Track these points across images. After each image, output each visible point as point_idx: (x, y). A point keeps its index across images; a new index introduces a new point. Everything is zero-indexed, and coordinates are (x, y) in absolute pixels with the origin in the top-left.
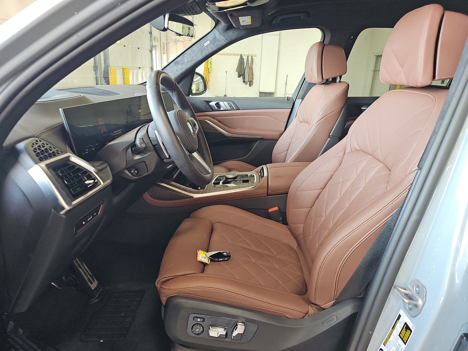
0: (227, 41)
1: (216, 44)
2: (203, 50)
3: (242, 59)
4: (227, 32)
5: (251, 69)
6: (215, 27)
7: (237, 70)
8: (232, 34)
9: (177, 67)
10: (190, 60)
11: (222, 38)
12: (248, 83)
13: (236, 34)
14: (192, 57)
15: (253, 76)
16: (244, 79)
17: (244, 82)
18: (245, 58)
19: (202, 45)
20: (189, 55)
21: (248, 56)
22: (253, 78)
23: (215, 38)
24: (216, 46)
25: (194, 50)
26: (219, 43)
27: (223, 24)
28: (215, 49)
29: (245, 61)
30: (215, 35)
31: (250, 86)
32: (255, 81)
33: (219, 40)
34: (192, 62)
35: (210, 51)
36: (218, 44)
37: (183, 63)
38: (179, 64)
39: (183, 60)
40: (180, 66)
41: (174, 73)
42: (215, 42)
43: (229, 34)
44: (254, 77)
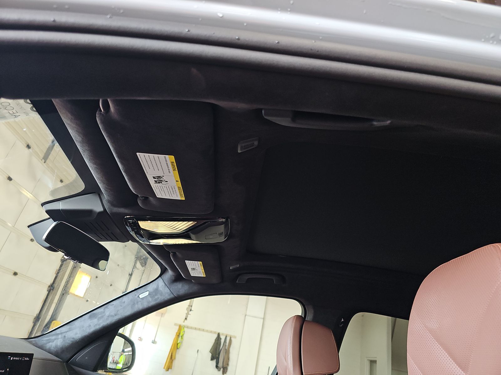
0: (172, 296)
1: (156, 297)
2: (136, 302)
3: (218, 338)
4: (175, 284)
5: (227, 352)
6: (160, 276)
7: (211, 351)
8: (181, 288)
9: (92, 321)
10: (113, 315)
11: (167, 290)
12: (222, 369)
13: (186, 289)
14: (118, 311)
15: (228, 362)
16: (217, 363)
17: (217, 367)
18: (223, 338)
19: (137, 296)
20: (114, 307)
21: (226, 336)
22: (228, 364)
23: (157, 290)
24: (156, 300)
25: (123, 301)
26: (160, 297)
27: (170, 273)
28: (153, 303)
29: (222, 341)
30: (158, 286)
31: (223, 374)
32: (229, 368)
33: (162, 293)
34: (115, 317)
35: (145, 305)
36: (158, 298)
37: (102, 317)
38: (96, 318)
39: (104, 312)
40: (95, 321)
41: (83, 329)
42: (156, 295)
43: (176, 287)
44: (230, 363)
